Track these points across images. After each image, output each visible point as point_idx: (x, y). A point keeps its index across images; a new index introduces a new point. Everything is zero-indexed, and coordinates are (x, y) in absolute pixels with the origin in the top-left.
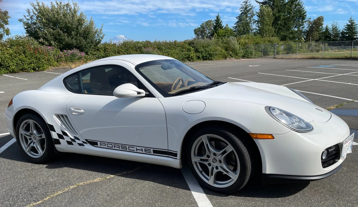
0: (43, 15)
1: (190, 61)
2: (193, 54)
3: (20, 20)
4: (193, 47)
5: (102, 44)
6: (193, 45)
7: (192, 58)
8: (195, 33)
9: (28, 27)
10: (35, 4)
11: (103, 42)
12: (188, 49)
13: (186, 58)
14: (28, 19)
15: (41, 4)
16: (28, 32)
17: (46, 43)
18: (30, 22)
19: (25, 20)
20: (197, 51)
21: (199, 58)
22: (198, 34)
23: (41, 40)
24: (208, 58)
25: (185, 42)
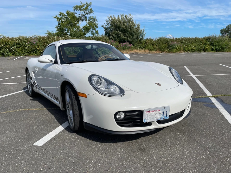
0: (113, 23)
1: (205, 52)
2: (208, 47)
3: (102, 26)
4: (209, 42)
5: (145, 40)
6: (210, 40)
7: (207, 50)
8: (221, 33)
9: (106, 29)
10: (110, 17)
11: (145, 38)
12: (205, 43)
13: (202, 49)
14: (106, 26)
15: (113, 17)
16: (106, 32)
17: (113, 39)
18: (107, 27)
19: (104, 26)
20: (212, 44)
21: (212, 50)
22: (224, 33)
23: (111, 37)
24: (221, 50)
25: (204, 38)
